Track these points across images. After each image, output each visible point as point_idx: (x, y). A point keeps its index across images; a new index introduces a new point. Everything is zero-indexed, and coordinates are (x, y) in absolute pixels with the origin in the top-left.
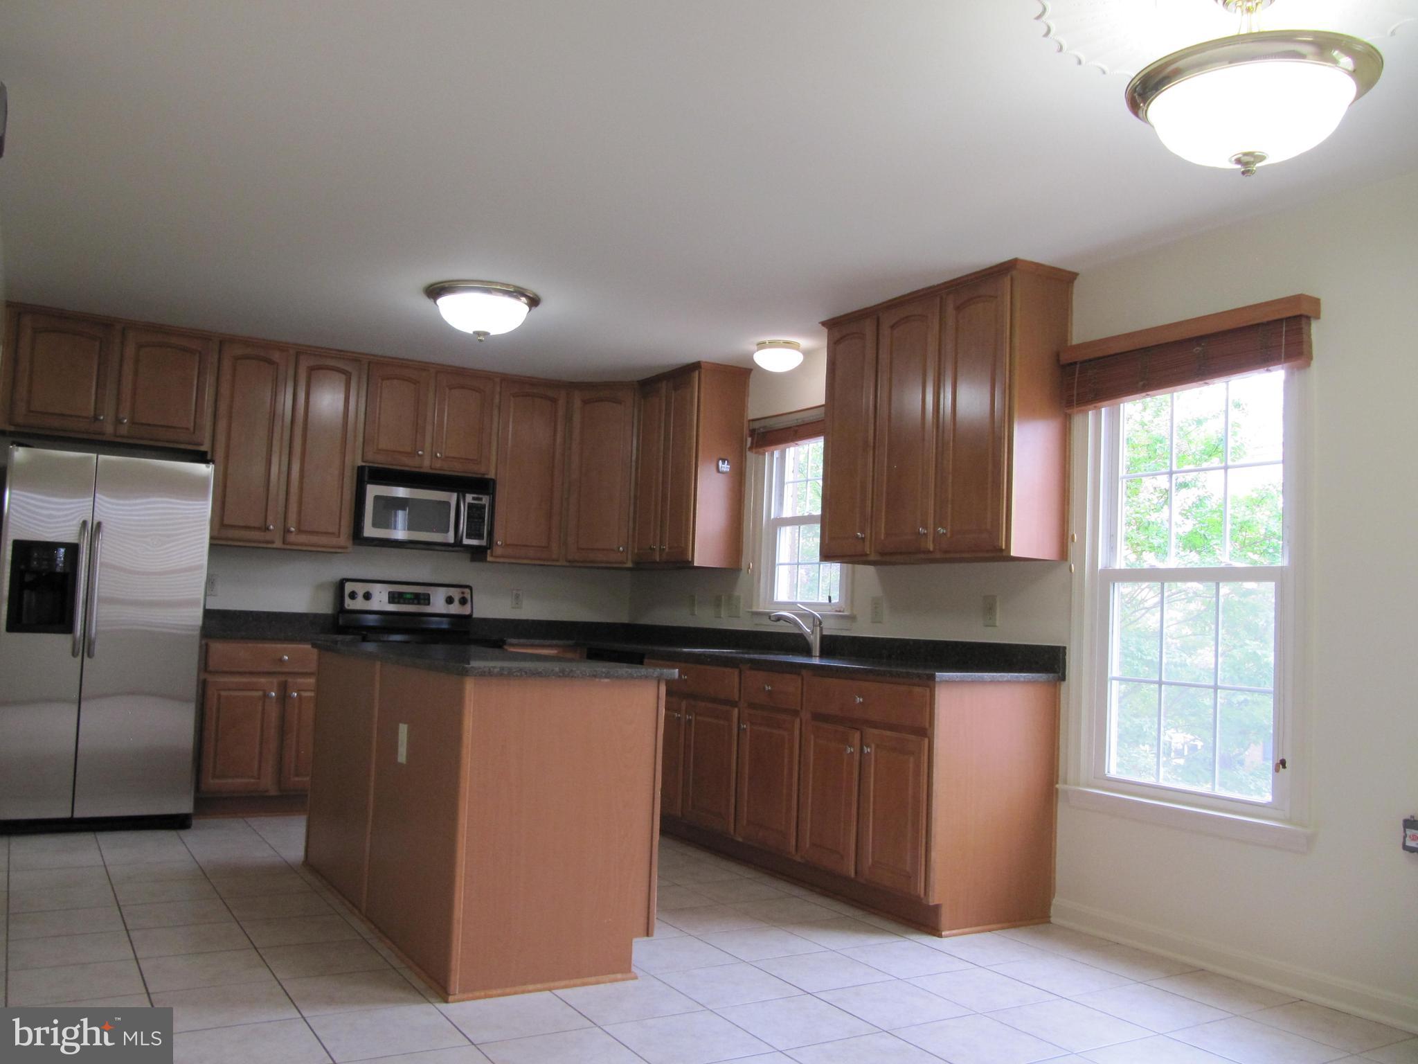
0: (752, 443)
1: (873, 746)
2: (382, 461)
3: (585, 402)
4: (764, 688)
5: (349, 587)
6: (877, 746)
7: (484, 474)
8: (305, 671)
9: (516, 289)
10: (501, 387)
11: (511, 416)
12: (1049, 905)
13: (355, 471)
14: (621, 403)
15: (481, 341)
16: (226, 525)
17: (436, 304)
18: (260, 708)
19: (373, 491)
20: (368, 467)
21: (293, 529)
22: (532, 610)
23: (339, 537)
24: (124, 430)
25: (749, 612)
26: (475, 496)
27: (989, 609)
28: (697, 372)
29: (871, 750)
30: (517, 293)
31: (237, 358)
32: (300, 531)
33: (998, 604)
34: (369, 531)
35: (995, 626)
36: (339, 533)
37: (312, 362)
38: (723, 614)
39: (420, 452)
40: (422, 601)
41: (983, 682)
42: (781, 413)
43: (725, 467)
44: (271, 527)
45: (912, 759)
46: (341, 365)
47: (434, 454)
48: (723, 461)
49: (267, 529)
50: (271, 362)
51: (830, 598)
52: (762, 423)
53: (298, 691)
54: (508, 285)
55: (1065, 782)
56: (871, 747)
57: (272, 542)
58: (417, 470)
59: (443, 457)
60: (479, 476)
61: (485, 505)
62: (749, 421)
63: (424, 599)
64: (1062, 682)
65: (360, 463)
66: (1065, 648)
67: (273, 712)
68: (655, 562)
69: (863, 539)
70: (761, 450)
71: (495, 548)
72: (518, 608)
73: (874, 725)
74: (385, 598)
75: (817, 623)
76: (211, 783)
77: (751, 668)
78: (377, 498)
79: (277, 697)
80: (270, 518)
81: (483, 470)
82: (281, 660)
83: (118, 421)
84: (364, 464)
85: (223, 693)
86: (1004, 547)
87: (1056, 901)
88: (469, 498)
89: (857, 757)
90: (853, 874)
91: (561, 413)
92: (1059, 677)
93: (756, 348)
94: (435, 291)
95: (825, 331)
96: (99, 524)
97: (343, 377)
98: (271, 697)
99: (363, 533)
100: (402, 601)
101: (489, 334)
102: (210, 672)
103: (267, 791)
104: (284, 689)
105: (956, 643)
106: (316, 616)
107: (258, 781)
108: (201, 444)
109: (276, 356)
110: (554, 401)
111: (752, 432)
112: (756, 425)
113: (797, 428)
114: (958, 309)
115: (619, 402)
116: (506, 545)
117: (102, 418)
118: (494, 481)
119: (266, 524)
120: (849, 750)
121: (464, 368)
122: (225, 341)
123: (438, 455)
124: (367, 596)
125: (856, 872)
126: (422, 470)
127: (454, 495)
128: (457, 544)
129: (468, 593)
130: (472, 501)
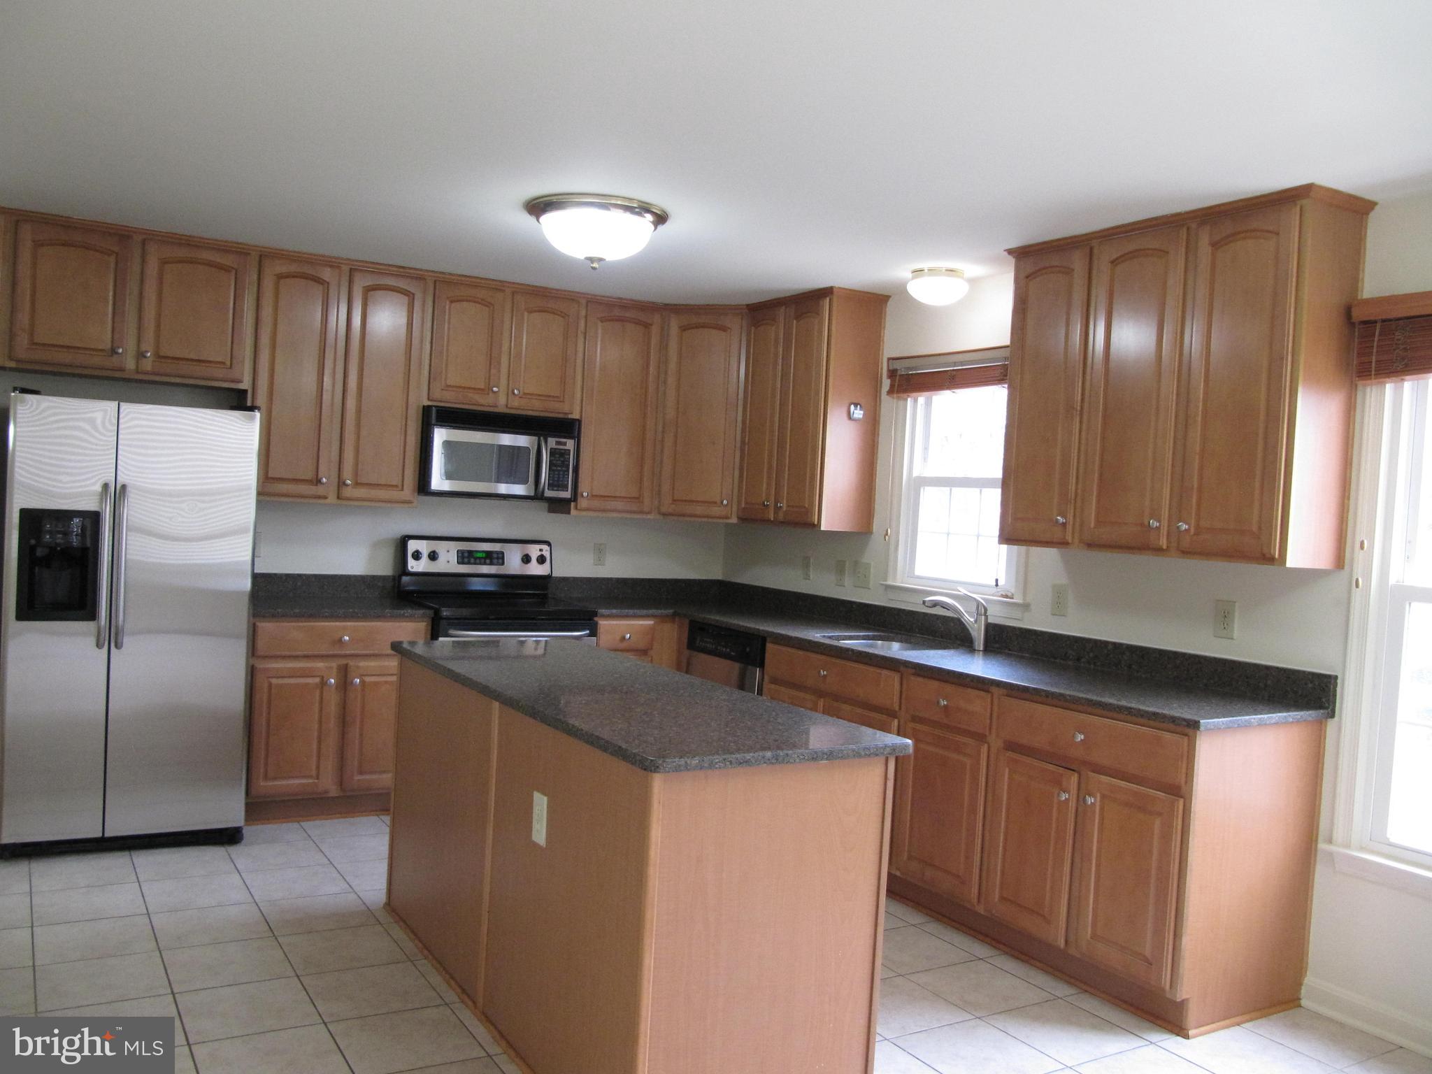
0: (892, 386)
1: (1098, 795)
2: (451, 400)
3: (684, 329)
4: (938, 702)
5: (413, 546)
6: (1103, 797)
7: (567, 414)
8: (368, 652)
9: (640, 204)
10: (587, 310)
11: (599, 343)
12: (1300, 984)
13: (421, 410)
14: (725, 331)
15: (594, 268)
16: (273, 478)
17: (539, 222)
18: (317, 698)
19: (441, 435)
20: (435, 406)
21: (349, 482)
22: (616, 567)
23: (402, 490)
24: (147, 365)
25: (882, 585)
26: (557, 439)
27: (1223, 616)
28: (828, 299)
29: (1095, 800)
30: (643, 208)
31: (280, 277)
32: (357, 484)
33: (1237, 614)
34: (437, 483)
35: (1232, 639)
36: (403, 486)
37: (370, 281)
38: (848, 581)
39: (495, 389)
40: (495, 561)
41: (1248, 726)
42: (933, 353)
43: (858, 413)
44: (324, 480)
45: (1158, 822)
46: (402, 284)
47: (510, 390)
48: (856, 405)
49: (318, 481)
50: (318, 280)
51: (997, 580)
52: (907, 363)
53: (361, 676)
54: (631, 199)
55: (1330, 841)
56: (1095, 797)
57: (325, 498)
58: (491, 409)
59: (521, 393)
60: (561, 416)
61: (569, 450)
62: (889, 359)
63: (495, 558)
64: (1329, 720)
65: (427, 403)
66: (1336, 677)
67: (333, 700)
68: (769, 521)
69: (1064, 525)
70: (905, 395)
71: (579, 499)
72: (600, 565)
73: (1099, 770)
74: (453, 557)
75: (981, 610)
76: (264, 786)
77: (915, 674)
78: (446, 444)
79: (337, 685)
80: (322, 468)
81: (566, 408)
82: (340, 641)
83: (141, 355)
84: (430, 403)
85: (274, 681)
86: (1277, 556)
87: (1309, 980)
88: (552, 442)
89: (1072, 804)
90: (1062, 943)
91: (654, 340)
92: (1328, 713)
93: (910, 275)
94: (538, 207)
95: (1011, 261)
96: (124, 487)
97: (405, 299)
98: (330, 685)
99: (430, 486)
100: (472, 560)
101: (605, 260)
102: (259, 657)
103: (326, 792)
104: (344, 672)
105: (1175, 654)
106: (374, 577)
107: (316, 781)
108: (240, 381)
109: (327, 274)
110: (647, 326)
111: (892, 374)
112: (897, 365)
113: (955, 373)
114: (1215, 245)
115: (723, 329)
116: (593, 496)
117: (120, 351)
118: (579, 421)
119: (317, 475)
120: (1064, 797)
121: (546, 288)
122: (265, 256)
123: (515, 391)
124: (433, 556)
125: (1066, 942)
126: (496, 410)
127: (535, 439)
128: (537, 497)
129: (547, 551)
130: (554, 446)
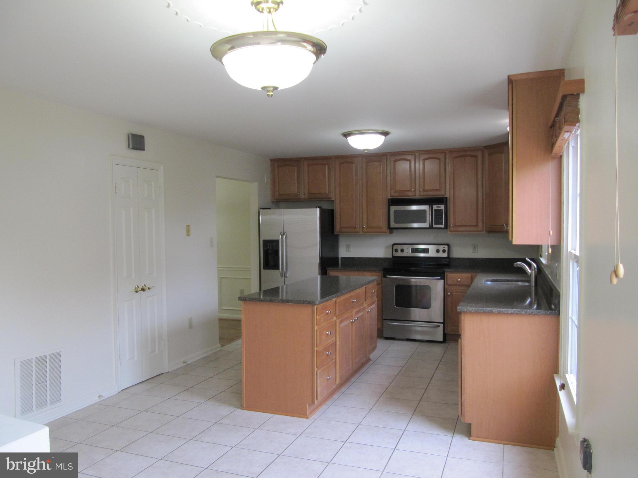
2: (398, 195)
3: (490, 154)
5: (395, 247)
7: (444, 195)
10: (449, 155)
13: (388, 200)
19: (393, 208)
20: (391, 199)
21: (364, 227)
24: (306, 197)
26: (438, 206)
32: (368, 227)
34: (393, 225)
36: (384, 227)
39: (413, 189)
40: (426, 252)
44: (357, 226)
46: (378, 159)
47: (419, 190)
50: (352, 163)
57: (360, 232)
58: (413, 197)
59: (424, 190)
61: (442, 209)
64: (559, 316)
71: (449, 228)
72: (475, 253)
74: (410, 251)
78: (395, 211)
80: (357, 223)
83: (304, 194)
84: (390, 197)
87: (558, 439)
88: (435, 207)
91: (480, 162)
96: (285, 233)
97: (380, 164)
99: (391, 226)
100: (417, 252)
106: (386, 259)
109: (354, 160)
110: (476, 157)
116: (455, 226)
117: (299, 193)
118: (447, 198)
119: (355, 225)
122: (336, 158)
123: (421, 190)
124: (402, 251)
127: (428, 206)
128: (431, 227)
129: (446, 248)
130: (436, 208)
